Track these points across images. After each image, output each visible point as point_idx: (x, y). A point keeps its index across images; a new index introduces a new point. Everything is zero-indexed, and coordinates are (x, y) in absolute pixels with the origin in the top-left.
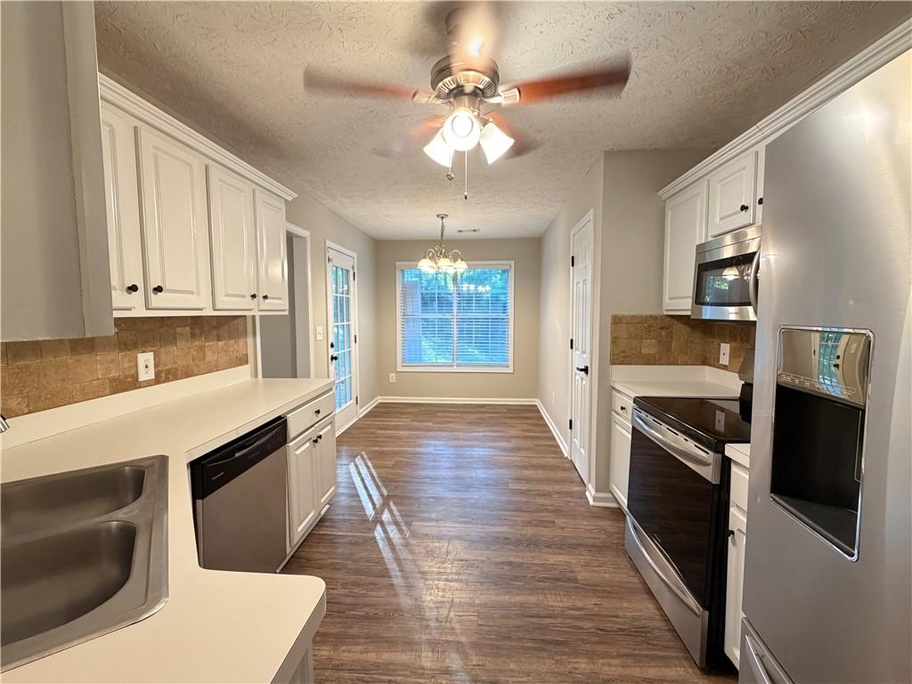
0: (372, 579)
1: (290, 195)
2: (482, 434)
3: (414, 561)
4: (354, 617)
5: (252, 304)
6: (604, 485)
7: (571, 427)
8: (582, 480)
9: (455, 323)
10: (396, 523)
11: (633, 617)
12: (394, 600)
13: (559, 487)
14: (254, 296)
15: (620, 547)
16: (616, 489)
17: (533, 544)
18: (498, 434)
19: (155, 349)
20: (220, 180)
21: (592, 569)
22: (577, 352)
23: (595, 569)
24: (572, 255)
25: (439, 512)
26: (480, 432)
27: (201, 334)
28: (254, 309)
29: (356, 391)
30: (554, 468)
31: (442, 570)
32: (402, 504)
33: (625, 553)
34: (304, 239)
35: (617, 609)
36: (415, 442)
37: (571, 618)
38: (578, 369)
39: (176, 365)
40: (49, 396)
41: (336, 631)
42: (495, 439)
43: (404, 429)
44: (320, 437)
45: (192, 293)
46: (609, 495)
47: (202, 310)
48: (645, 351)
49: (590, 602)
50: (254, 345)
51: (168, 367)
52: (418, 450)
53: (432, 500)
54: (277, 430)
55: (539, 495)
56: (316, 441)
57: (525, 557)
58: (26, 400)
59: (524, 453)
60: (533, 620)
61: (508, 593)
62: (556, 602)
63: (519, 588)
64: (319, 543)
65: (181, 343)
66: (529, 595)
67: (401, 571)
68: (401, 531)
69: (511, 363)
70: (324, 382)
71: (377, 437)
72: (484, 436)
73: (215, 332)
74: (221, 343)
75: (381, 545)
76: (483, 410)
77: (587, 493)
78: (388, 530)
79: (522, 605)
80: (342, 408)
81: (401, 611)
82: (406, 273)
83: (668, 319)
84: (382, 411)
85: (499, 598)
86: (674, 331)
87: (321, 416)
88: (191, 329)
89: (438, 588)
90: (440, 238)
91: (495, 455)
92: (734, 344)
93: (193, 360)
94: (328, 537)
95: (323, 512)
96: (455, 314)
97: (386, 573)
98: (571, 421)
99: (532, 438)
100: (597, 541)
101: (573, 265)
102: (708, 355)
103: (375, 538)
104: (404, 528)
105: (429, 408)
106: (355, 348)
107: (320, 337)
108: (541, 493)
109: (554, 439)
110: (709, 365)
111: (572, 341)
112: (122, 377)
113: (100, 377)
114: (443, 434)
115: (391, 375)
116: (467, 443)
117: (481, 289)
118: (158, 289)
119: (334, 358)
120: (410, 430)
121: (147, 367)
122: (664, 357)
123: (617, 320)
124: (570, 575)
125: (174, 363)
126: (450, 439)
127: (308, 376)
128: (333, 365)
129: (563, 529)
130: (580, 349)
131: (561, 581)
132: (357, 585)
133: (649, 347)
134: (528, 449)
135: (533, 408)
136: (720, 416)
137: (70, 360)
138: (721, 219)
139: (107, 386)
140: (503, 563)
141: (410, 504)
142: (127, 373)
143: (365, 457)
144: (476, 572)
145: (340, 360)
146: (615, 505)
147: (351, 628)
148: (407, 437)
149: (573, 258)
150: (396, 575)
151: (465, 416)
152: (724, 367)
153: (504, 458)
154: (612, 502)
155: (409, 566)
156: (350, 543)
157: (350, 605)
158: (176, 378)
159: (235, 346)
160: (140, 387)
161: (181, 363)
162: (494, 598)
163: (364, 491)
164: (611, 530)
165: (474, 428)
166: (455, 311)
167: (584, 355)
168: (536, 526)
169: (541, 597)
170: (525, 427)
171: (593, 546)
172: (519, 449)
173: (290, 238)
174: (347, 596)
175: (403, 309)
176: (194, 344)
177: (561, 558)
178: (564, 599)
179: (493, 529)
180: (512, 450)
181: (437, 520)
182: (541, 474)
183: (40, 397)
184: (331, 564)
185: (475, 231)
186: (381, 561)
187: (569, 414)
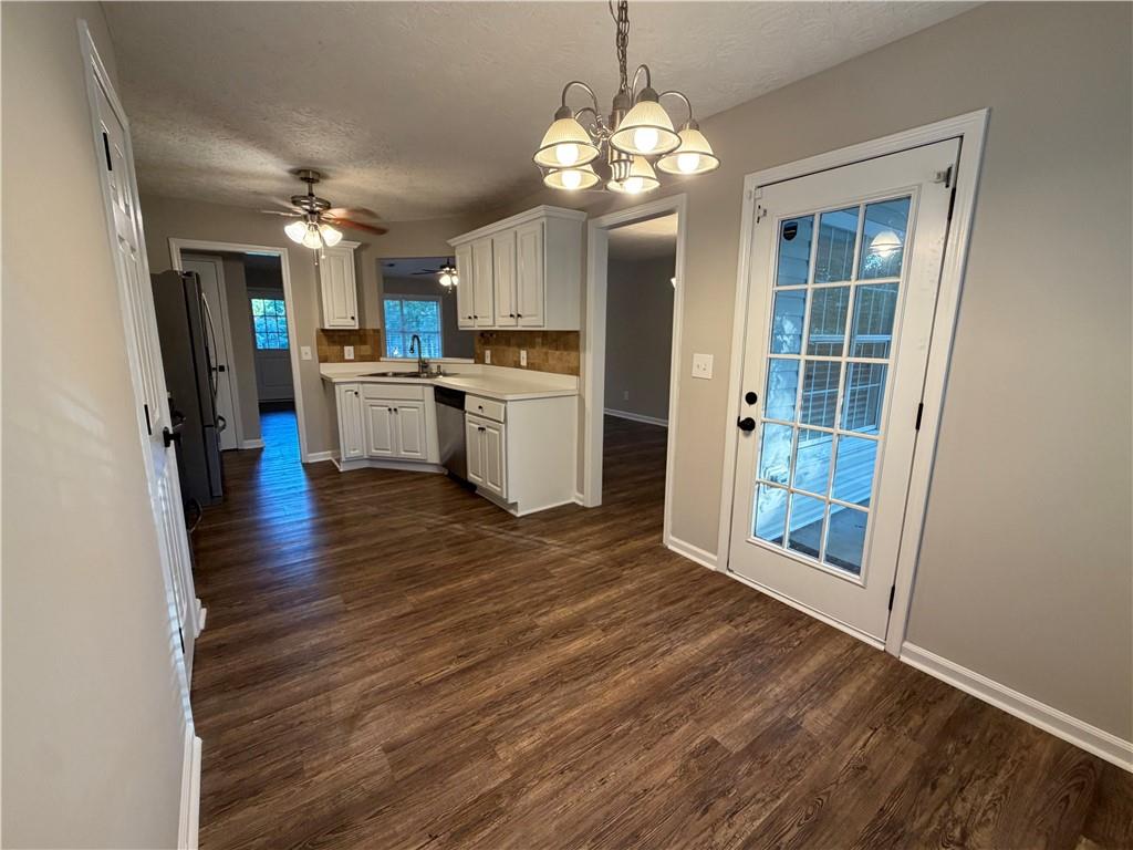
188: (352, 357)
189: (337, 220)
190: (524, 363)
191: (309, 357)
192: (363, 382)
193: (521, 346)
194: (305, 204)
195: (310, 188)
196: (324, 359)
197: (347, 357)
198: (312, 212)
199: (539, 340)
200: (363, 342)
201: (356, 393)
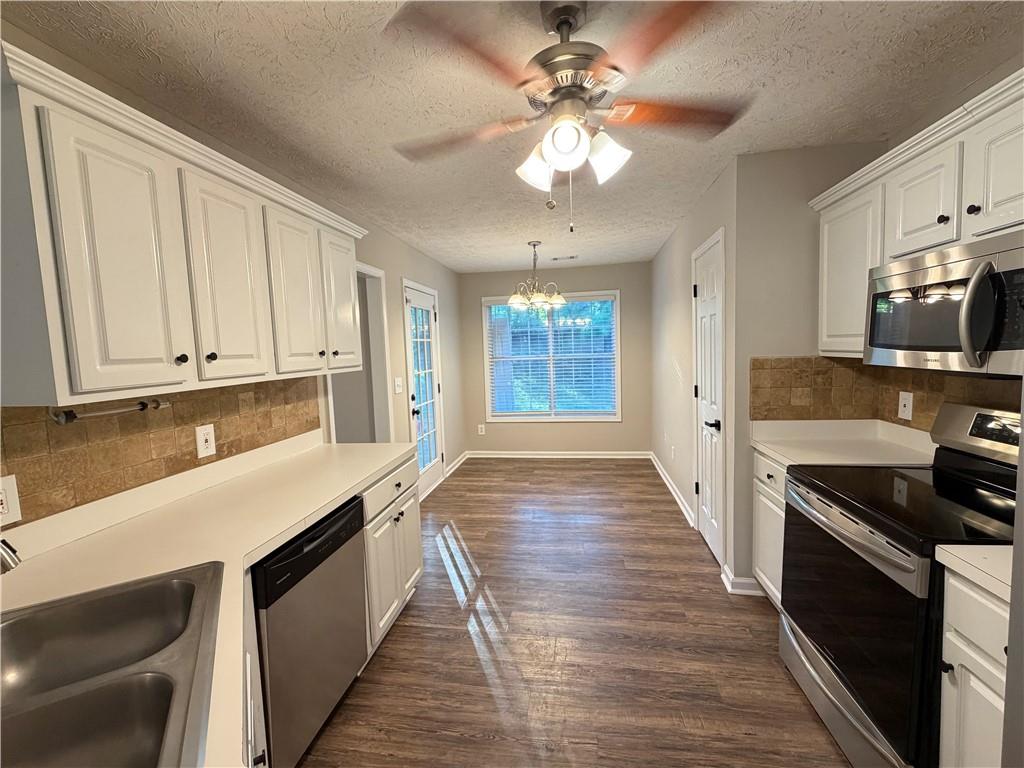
0: (466, 688)
1: (359, 233)
2: (587, 497)
3: (515, 664)
4: (445, 739)
5: (321, 362)
6: (745, 567)
7: (697, 492)
8: (714, 557)
9: (551, 366)
10: (492, 613)
11: (800, 755)
12: (494, 717)
13: (687, 567)
14: (322, 353)
15: (774, 653)
16: (762, 575)
17: (659, 644)
18: (605, 497)
19: (215, 420)
20: (279, 222)
21: (738, 682)
22: (704, 402)
23: (742, 682)
24: (694, 284)
25: (542, 599)
26: (585, 495)
27: (266, 398)
28: (323, 368)
29: (441, 448)
30: (677, 542)
31: (549, 678)
32: (499, 588)
33: (780, 661)
34: (379, 279)
35: (777, 741)
36: (510, 507)
37: (716, 753)
38: (706, 423)
39: (239, 436)
40: (98, 485)
41: (424, 757)
42: (604, 504)
43: (498, 491)
44: (402, 514)
45: (251, 356)
46: (753, 581)
47: (263, 375)
48: (795, 402)
49: (738, 730)
50: (326, 406)
51: (232, 438)
52: (514, 517)
53: (532, 583)
54: (352, 512)
55: (663, 578)
56: (397, 520)
57: (654, 663)
58: (72, 492)
59: (640, 521)
60: (668, 753)
61: (634, 713)
62: (696, 728)
63: (646, 707)
64: (404, 637)
65: (244, 411)
66: (661, 717)
67: (501, 677)
68: (498, 624)
69: (618, 410)
70: (405, 448)
71: (467, 501)
72: (591, 499)
73: (282, 395)
74: (289, 407)
75: (477, 643)
76: (588, 465)
77: (723, 576)
78: (484, 622)
79: (652, 731)
80: (427, 468)
81: (503, 732)
82: (493, 309)
83: (825, 362)
84: (472, 469)
85: (622, 720)
86: (834, 377)
87: (402, 489)
88: (255, 393)
89: (546, 703)
90: (532, 268)
91: (605, 525)
92: (920, 393)
93: (258, 428)
94: (414, 630)
95: (408, 598)
96: (551, 354)
97: (481, 681)
98: (697, 484)
99: (649, 502)
100: (741, 642)
101: (695, 296)
102: (880, 407)
103: (468, 632)
104: (502, 620)
105: (524, 465)
106: (439, 399)
107: (399, 390)
108: (665, 575)
109: (676, 502)
110: (882, 419)
111: (696, 387)
112: (179, 456)
113: (154, 457)
114: (543, 497)
115: (480, 426)
116: (571, 508)
117: (578, 321)
118: (212, 357)
119: (415, 412)
120: (504, 492)
121: (206, 441)
122: (823, 408)
123: (757, 365)
124: (712, 690)
125: (238, 434)
126: (551, 504)
127: (388, 440)
128: (414, 421)
129: (696, 624)
130: (708, 397)
131: (698, 698)
132: (450, 694)
133: (801, 397)
134: (645, 516)
135: (646, 463)
136: (900, 485)
137: (119, 441)
138: (905, 234)
139: (163, 467)
140: (624, 670)
141: (509, 588)
142: (185, 450)
143: (454, 527)
144: (591, 682)
145: (422, 412)
146: (759, 593)
147: (445, 754)
148: (501, 502)
149: (695, 287)
150: (494, 684)
151: (566, 473)
152: (906, 423)
153: (617, 528)
154: (756, 590)
155: (510, 672)
156: (439, 638)
157: (442, 722)
158: (239, 451)
159: (303, 409)
160: (200, 465)
161: (245, 433)
162: (615, 719)
163: (454, 571)
164: (760, 628)
165: (578, 489)
166: (551, 351)
167: (714, 406)
168: (662, 619)
169: (676, 721)
170: (639, 487)
171: (737, 650)
172: (633, 517)
173: (362, 280)
174: (438, 709)
175: (492, 351)
176: (259, 410)
177: (697, 666)
178: (706, 725)
179: (609, 623)
180: (624, 517)
181: (541, 610)
182: (661, 549)
183: (87, 487)
184: (420, 665)
185: (572, 257)
186: (476, 664)
187: (695, 474)
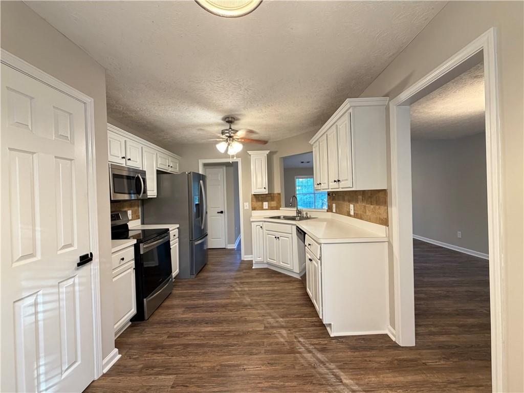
188: (267, 208)
189: (242, 138)
190: (352, 213)
191: (248, 208)
192: (265, 221)
193: (350, 201)
194: (226, 133)
195: (230, 126)
196: (254, 209)
197: (264, 208)
198: (230, 137)
199: (360, 197)
200: (272, 200)
201: (261, 227)
